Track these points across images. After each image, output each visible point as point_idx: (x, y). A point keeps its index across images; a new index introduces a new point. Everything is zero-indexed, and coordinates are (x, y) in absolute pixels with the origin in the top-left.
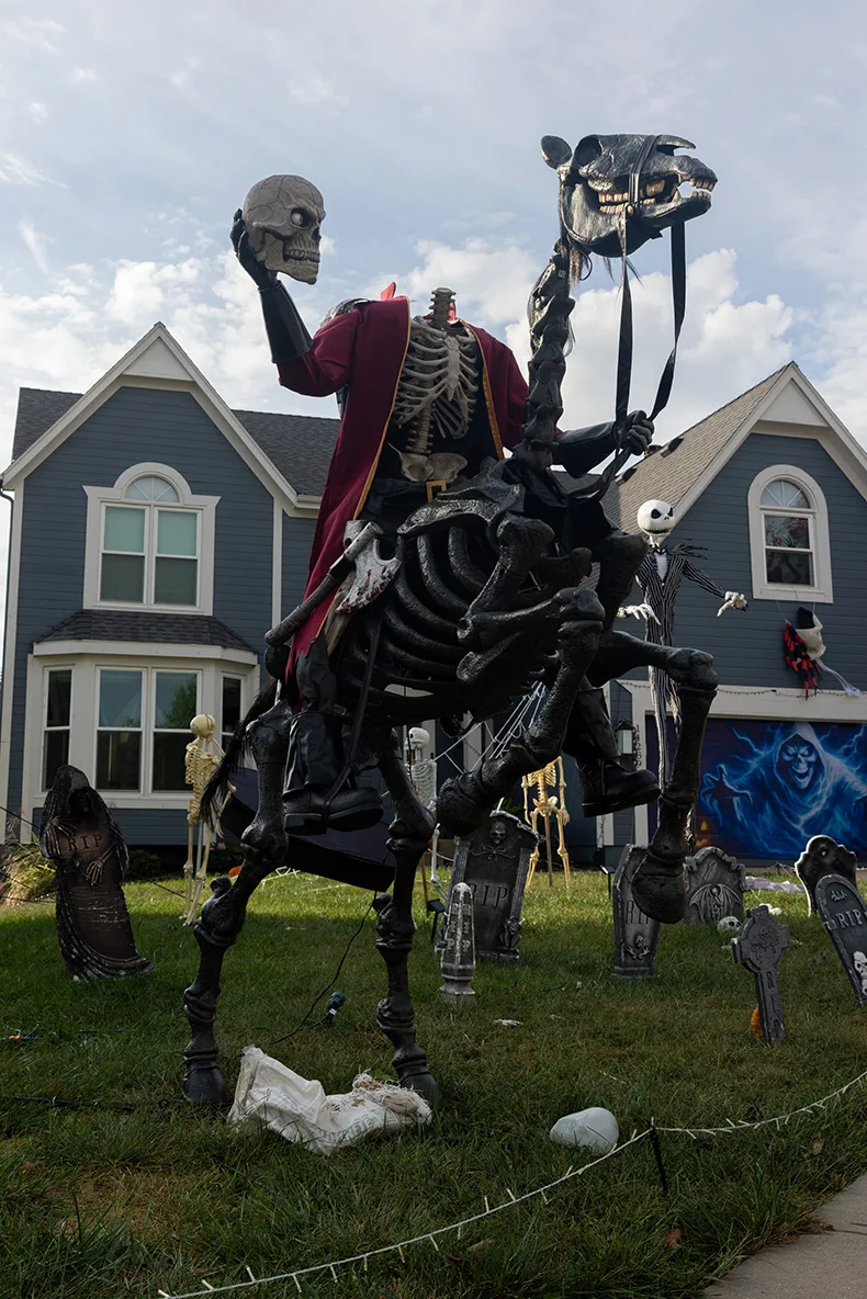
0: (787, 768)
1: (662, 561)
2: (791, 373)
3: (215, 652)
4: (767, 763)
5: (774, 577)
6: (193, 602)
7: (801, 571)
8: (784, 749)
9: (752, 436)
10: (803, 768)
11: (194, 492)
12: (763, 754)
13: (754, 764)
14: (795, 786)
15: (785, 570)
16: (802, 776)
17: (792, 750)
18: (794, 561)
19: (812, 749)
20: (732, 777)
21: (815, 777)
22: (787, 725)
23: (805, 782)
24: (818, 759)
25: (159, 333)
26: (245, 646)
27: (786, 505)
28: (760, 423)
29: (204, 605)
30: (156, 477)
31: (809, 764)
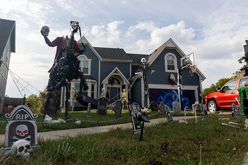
0: (171, 97)
1: (144, 66)
2: (171, 40)
3: (90, 80)
4: (168, 96)
5: (169, 69)
6: (88, 74)
7: (173, 68)
8: (170, 94)
9: (165, 49)
10: (173, 96)
11: (88, 58)
12: (167, 94)
13: (165, 96)
14: (172, 99)
15: (170, 68)
16: (173, 98)
17: (172, 94)
18: (172, 66)
19: (175, 94)
20: (162, 98)
21: (175, 98)
22: (171, 90)
23: (174, 99)
24: (176, 95)
25: (83, 37)
26: (95, 80)
27: (170, 58)
28: (166, 47)
29: (89, 74)
30: (83, 57)
31: (174, 96)
